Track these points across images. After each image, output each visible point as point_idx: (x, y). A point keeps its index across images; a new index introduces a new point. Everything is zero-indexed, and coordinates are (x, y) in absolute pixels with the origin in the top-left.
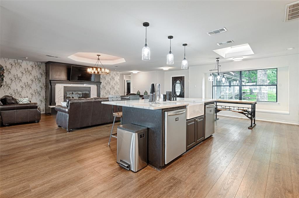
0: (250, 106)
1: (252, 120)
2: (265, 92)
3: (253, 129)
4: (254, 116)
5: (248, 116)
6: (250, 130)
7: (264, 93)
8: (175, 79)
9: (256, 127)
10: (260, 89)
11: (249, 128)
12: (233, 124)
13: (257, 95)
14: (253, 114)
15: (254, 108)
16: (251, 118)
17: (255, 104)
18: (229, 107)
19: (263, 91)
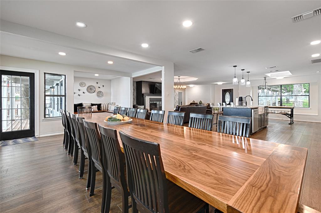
0: (290, 110)
1: (291, 119)
2: (301, 100)
3: (292, 125)
4: (293, 117)
5: (288, 117)
6: (290, 125)
7: (299, 101)
8: (224, 91)
9: (294, 124)
10: (296, 99)
11: (289, 124)
12: (277, 123)
13: (294, 103)
14: (291, 116)
15: (292, 111)
16: (291, 118)
17: (293, 109)
18: (274, 111)
19: (298, 100)
